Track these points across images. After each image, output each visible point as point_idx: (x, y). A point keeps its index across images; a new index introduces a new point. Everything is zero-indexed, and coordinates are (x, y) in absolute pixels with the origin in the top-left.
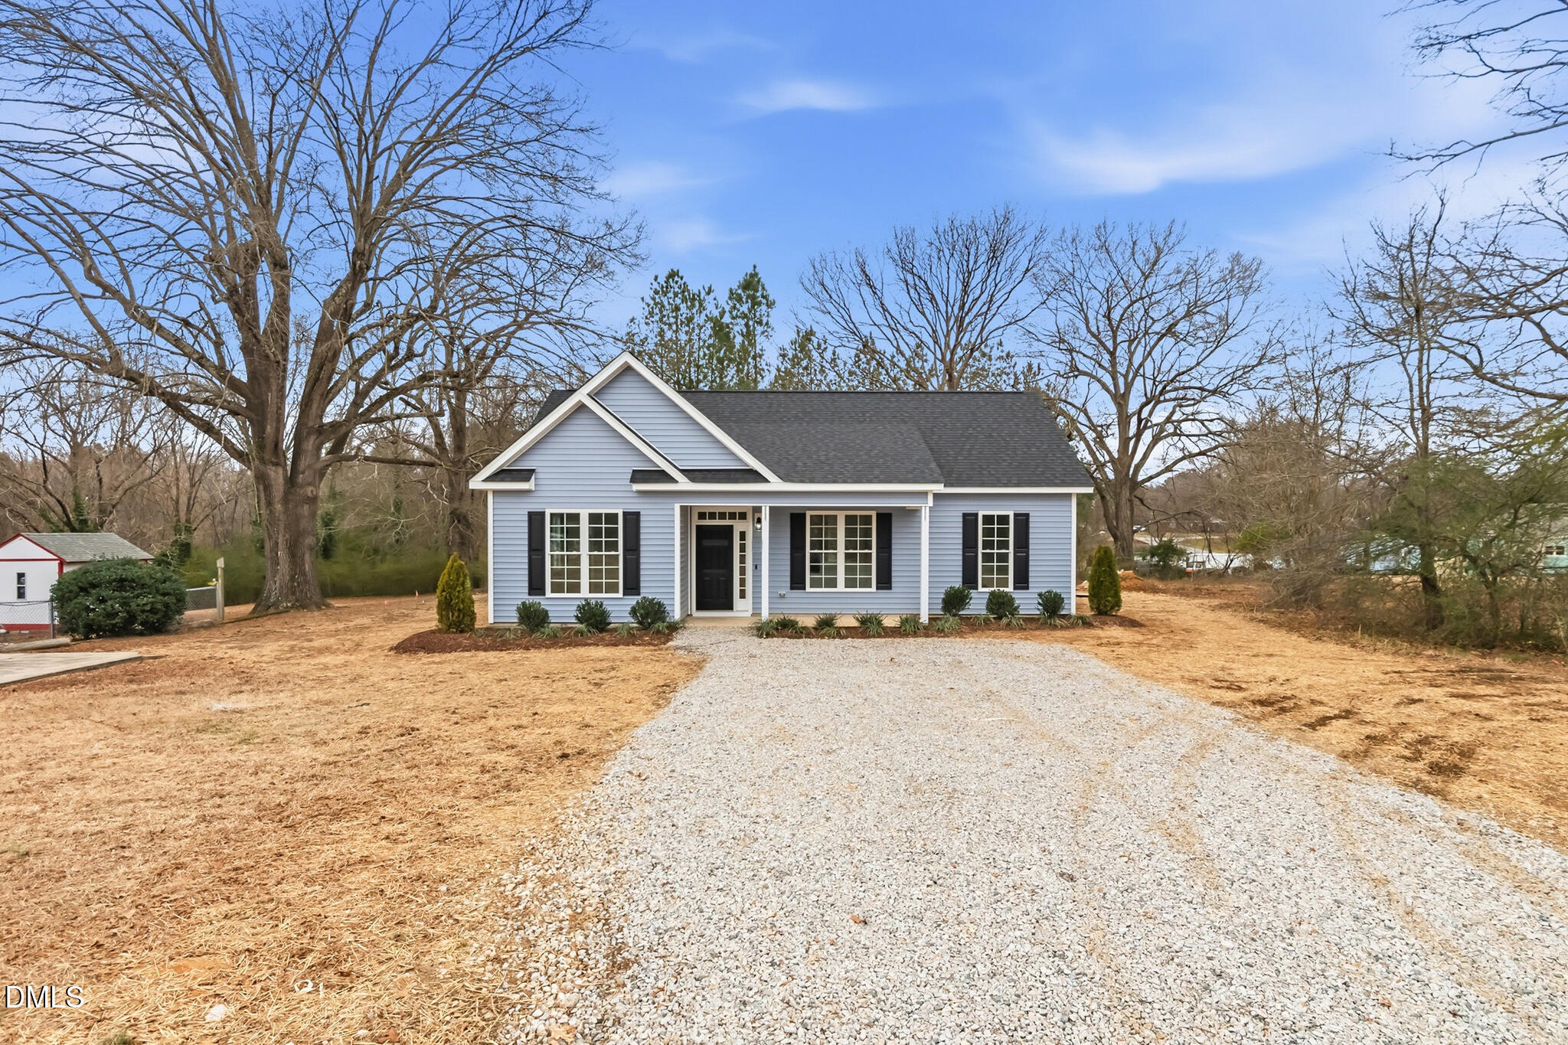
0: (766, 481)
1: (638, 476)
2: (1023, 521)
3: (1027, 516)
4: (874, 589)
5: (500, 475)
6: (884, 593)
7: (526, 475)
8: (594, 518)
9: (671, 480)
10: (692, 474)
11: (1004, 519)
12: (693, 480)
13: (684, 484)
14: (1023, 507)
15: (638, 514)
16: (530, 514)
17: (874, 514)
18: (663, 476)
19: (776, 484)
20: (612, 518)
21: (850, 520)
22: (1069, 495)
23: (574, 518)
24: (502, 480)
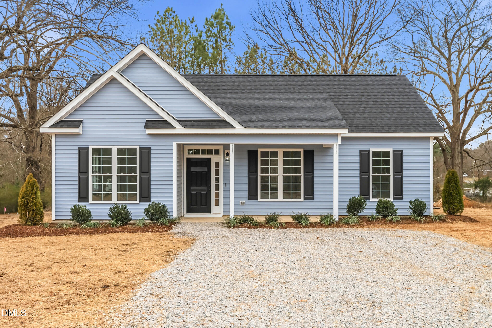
0: (232, 127)
1: (149, 124)
2: (399, 154)
3: (401, 151)
4: (302, 199)
5: (61, 123)
6: (309, 202)
7: (77, 123)
8: (121, 152)
9: (172, 127)
10: (185, 123)
11: (386, 154)
12: (185, 127)
13: (179, 129)
14: (398, 146)
15: (149, 149)
16: (80, 150)
17: (302, 150)
18: (166, 124)
19: (239, 129)
20: (132, 152)
21: (286, 154)
22: (429, 138)
23: (108, 152)
24: (62, 127)
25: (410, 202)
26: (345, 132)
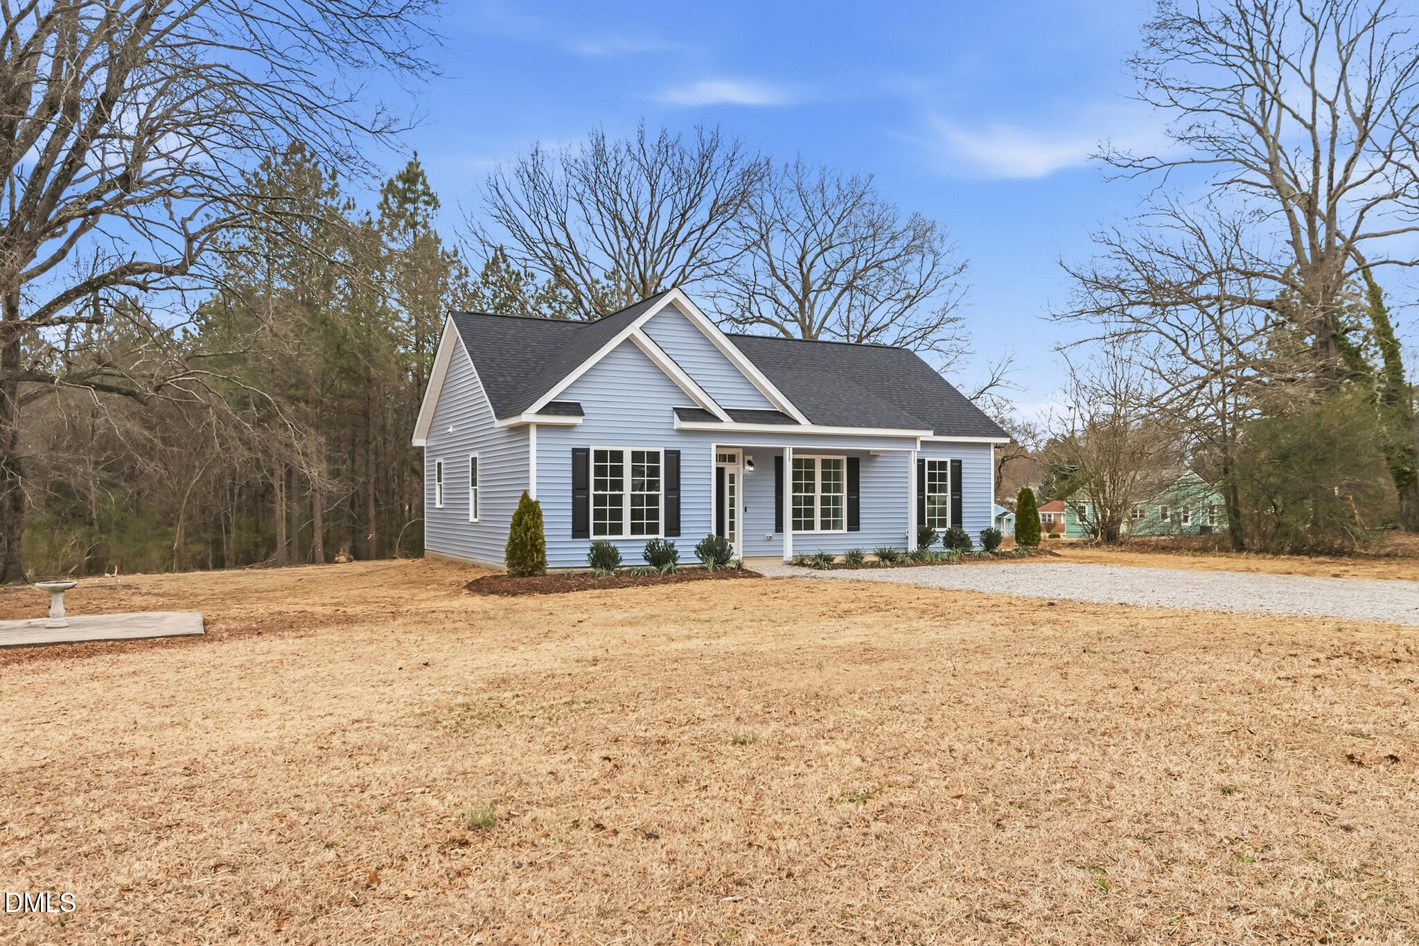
0: (797, 423)
1: (684, 414)
2: (957, 466)
3: (960, 462)
4: (845, 530)
5: (551, 408)
6: (854, 534)
7: (575, 409)
8: (637, 456)
9: (715, 419)
10: (737, 415)
11: (943, 465)
12: (735, 420)
13: (728, 424)
14: (957, 457)
15: (678, 453)
16: (575, 451)
17: (844, 458)
18: (706, 415)
19: (806, 427)
20: (654, 456)
21: (825, 464)
22: (988, 445)
23: (618, 456)
24: (556, 413)
25: (982, 532)
26: (928, 435)
